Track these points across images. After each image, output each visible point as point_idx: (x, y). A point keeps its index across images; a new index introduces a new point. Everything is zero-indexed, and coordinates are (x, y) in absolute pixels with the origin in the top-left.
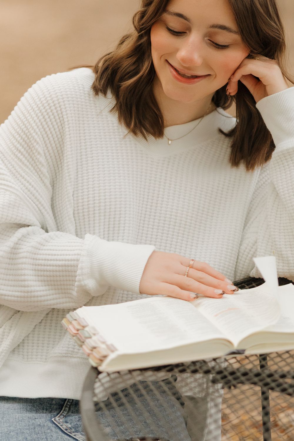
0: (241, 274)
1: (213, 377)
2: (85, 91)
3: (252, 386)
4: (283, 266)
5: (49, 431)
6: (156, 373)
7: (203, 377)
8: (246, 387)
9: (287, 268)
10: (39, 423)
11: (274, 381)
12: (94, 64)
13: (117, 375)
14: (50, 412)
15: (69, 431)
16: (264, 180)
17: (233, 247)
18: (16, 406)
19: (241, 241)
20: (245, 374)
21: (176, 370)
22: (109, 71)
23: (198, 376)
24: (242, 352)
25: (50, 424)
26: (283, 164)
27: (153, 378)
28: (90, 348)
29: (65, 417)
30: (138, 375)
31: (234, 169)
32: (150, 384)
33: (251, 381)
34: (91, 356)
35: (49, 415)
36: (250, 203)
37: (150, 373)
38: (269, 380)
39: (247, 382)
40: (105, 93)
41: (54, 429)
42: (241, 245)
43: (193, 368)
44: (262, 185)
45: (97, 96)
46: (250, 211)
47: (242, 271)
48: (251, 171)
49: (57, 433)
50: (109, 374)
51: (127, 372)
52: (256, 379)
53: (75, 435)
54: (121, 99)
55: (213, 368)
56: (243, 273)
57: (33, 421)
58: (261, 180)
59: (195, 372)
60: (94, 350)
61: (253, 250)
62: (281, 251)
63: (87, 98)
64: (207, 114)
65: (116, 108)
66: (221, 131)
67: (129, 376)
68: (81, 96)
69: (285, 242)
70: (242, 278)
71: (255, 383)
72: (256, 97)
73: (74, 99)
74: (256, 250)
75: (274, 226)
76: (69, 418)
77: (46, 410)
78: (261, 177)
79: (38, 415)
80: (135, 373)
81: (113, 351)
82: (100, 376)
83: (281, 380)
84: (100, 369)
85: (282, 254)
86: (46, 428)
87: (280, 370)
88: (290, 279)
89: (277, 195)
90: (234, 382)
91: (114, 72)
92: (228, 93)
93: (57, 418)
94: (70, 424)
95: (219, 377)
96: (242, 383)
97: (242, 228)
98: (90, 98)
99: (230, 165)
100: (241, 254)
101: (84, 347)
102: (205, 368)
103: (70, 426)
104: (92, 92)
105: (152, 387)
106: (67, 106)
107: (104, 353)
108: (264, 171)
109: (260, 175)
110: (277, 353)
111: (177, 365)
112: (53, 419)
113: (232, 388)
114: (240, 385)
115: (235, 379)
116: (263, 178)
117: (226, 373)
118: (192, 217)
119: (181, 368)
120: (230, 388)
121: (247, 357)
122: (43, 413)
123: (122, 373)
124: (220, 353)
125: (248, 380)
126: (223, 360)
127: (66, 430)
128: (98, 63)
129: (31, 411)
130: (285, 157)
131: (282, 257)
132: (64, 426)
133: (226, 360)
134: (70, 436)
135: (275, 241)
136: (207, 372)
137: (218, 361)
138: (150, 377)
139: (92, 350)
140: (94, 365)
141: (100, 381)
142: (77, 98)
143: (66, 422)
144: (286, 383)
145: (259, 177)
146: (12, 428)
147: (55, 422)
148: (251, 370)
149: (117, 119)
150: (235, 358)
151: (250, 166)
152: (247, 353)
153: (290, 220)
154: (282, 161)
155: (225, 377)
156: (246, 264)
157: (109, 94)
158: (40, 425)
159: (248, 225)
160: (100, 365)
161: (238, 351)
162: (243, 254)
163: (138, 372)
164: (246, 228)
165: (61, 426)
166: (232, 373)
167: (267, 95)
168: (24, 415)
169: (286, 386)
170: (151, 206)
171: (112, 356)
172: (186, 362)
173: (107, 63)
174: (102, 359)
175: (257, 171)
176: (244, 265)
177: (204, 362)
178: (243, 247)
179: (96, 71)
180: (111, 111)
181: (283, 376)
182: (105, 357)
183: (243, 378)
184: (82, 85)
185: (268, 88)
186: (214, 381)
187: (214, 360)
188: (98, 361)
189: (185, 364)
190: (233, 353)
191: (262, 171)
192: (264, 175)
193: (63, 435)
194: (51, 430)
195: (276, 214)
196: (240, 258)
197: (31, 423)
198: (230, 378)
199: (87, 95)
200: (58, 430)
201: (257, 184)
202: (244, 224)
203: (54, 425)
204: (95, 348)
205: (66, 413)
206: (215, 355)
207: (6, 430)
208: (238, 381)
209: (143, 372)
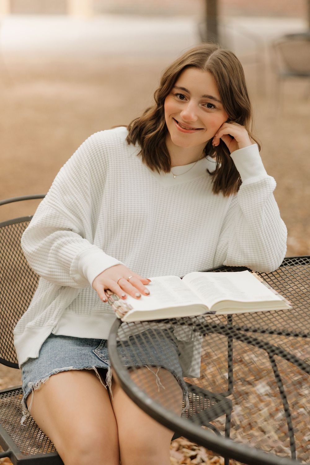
0: (217, 263)
1: (195, 328)
2: (121, 142)
3: (219, 334)
4: (244, 259)
5: (90, 358)
6: (157, 324)
7: (187, 328)
8: (214, 335)
9: (247, 260)
10: (84, 353)
11: (233, 332)
12: (128, 124)
13: (133, 324)
14: (92, 346)
15: (103, 359)
16: (235, 203)
17: (213, 246)
18: (70, 342)
19: (218, 242)
20: (215, 327)
21: (171, 322)
22: (138, 129)
23: (184, 327)
24: (213, 313)
25: (91, 354)
26: (247, 193)
27: (155, 327)
28: (117, 306)
29: (101, 349)
30: (146, 325)
31: (216, 196)
32: (153, 331)
33: (218, 331)
34: (117, 311)
35: (91, 348)
36: (225, 218)
37: (154, 324)
38: (229, 331)
39: (216, 332)
40: (134, 144)
41: (93, 357)
42: (218, 244)
43: (181, 322)
44: (233, 206)
45: (129, 145)
46: (225, 223)
47: (218, 261)
48: (226, 197)
49: (95, 359)
50: (127, 323)
51: (140, 322)
52: (221, 330)
53: (106, 361)
54: (145, 146)
55: (195, 322)
56: (219, 262)
57: (81, 352)
58: (233, 203)
59: (183, 324)
60: (120, 308)
61: (225, 248)
62: (243, 250)
63: (122, 146)
64: (200, 159)
65: (141, 153)
66: (208, 171)
67: (140, 325)
68: (118, 145)
69: (246, 244)
70: (218, 266)
71: (220, 333)
72: (230, 150)
73: (114, 146)
74: (227, 248)
75: (240, 233)
76: (103, 351)
77: (89, 345)
78: (233, 201)
79: (84, 347)
80: (144, 324)
81: (130, 309)
82: (123, 324)
83: (237, 332)
84: (122, 320)
85: (243, 252)
86: (88, 356)
87: (237, 326)
88: (249, 268)
89: (242, 213)
90: (207, 332)
91: (141, 129)
92: (213, 145)
93: (96, 350)
94: (104, 354)
95: (197, 328)
96: (212, 332)
97: (219, 233)
98: (124, 146)
99: (213, 193)
100: (218, 251)
101: (113, 305)
102: (189, 322)
103: (104, 355)
104: (126, 143)
105: (155, 333)
106: (108, 151)
107: (126, 310)
108: (236, 198)
109: (232, 200)
110: (236, 314)
111: (172, 320)
112: (93, 351)
113: (206, 335)
114: (210, 334)
115: (208, 330)
116: (234, 202)
117: (202, 326)
118: (187, 225)
119: (174, 321)
120: (204, 335)
121: (217, 316)
122: (87, 346)
123: (136, 323)
124: (200, 313)
125: (216, 331)
126: (201, 317)
127: (101, 358)
128: (131, 124)
129: (79, 345)
130: (248, 189)
131: (244, 254)
132: (100, 356)
133: (203, 318)
134: (103, 362)
135: (239, 243)
136: (191, 325)
137: (198, 318)
138: (154, 326)
139: (118, 308)
140: (119, 317)
141: (122, 327)
142: (115, 146)
143: (102, 353)
144: (240, 333)
145: (231, 201)
146: (66, 355)
147: (94, 353)
148: (218, 325)
149: (142, 160)
150: (209, 316)
151: (226, 194)
152: (217, 314)
153: (249, 230)
154: (246, 192)
155: (202, 328)
156: (221, 257)
157: (137, 144)
158: (84, 354)
159: (223, 232)
160: (122, 318)
161: (211, 312)
162: (219, 251)
163: (147, 323)
164: (222, 234)
165: (98, 355)
166: (206, 326)
167: (238, 149)
168: (75, 347)
169: (240, 335)
170: (161, 217)
171: (130, 312)
172: (177, 318)
173: (137, 124)
174: (124, 313)
175: (231, 197)
176: (219, 257)
177: (189, 318)
178: (219, 246)
179: (129, 129)
180: (138, 155)
181: (239, 329)
182: (126, 312)
183: (213, 330)
184: (120, 138)
185: (239, 144)
186: (195, 331)
187: (196, 317)
188: (121, 315)
189: (177, 319)
190: (208, 313)
191: (234, 197)
192: (235, 200)
193: (99, 361)
194: (92, 358)
195: (241, 225)
196: (217, 253)
197: (79, 352)
198: (205, 329)
199: (122, 144)
200: (96, 358)
201: (230, 205)
202: (221, 231)
203: (94, 355)
204: (120, 307)
205: (102, 347)
206: (196, 314)
207: (63, 356)
208: (209, 331)
209: (150, 323)
